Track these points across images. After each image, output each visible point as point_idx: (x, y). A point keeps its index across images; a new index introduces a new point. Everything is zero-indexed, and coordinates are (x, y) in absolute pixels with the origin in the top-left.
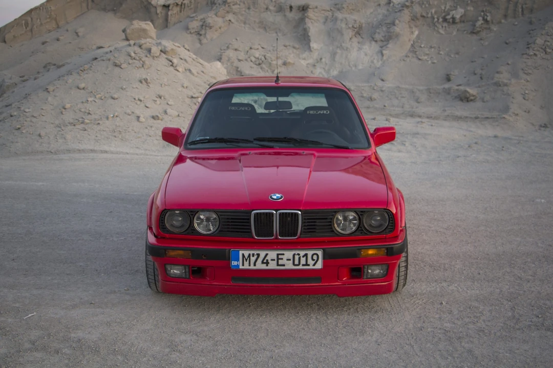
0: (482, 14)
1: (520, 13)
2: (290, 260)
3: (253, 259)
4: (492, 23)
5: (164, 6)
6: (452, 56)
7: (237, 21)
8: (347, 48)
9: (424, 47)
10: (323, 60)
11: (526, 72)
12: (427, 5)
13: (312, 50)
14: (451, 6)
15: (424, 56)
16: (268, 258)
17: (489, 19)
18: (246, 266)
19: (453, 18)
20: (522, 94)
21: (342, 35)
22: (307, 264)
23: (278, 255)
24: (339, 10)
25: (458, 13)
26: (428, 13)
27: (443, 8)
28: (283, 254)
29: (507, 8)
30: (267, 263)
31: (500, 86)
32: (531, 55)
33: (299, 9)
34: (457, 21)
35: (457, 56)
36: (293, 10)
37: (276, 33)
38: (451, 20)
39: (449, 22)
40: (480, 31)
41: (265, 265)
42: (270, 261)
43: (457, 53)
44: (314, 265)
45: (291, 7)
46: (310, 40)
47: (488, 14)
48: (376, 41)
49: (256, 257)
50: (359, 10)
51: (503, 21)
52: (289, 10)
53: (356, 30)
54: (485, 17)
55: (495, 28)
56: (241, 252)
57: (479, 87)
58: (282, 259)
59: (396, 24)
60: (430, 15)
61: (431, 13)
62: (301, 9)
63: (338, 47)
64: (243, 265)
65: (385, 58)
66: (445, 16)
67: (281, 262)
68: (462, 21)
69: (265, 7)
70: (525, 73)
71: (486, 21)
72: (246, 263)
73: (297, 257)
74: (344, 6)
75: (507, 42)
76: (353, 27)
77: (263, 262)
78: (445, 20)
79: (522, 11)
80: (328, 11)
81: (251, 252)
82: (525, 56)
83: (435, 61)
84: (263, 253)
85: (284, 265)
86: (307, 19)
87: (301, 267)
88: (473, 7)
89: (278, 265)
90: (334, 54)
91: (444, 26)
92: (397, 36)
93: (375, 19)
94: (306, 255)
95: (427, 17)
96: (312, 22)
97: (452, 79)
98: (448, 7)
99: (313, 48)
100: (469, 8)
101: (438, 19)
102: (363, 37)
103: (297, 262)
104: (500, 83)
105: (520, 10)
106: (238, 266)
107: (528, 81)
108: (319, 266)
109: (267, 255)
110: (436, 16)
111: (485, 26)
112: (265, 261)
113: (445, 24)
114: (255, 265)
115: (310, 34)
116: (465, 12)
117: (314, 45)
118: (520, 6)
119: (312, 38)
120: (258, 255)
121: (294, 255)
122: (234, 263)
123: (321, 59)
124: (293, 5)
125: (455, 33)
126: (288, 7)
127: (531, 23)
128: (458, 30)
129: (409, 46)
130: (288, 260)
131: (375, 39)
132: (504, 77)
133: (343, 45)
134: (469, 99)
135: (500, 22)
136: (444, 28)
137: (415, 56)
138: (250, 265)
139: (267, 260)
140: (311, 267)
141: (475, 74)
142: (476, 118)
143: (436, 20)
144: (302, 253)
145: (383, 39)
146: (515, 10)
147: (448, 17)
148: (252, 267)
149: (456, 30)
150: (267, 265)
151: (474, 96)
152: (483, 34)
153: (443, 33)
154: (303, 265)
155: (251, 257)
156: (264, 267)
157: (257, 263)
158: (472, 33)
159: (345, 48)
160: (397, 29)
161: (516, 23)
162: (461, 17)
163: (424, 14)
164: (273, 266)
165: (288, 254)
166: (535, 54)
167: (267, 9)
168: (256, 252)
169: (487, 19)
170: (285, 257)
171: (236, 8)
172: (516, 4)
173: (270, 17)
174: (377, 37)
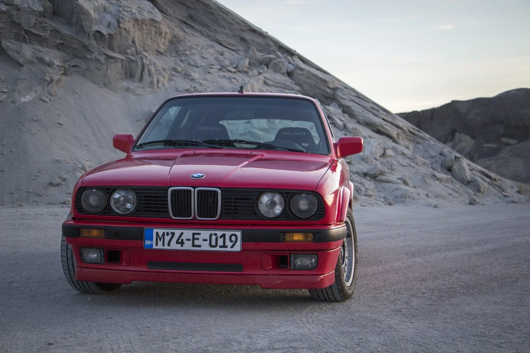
2: (206, 240)
3: (167, 238)
16: (183, 237)
18: (160, 246)
22: (224, 246)
23: (194, 234)
28: (199, 234)
30: (182, 243)
41: (180, 245)
42: (185, 241)
44: (232, 247)
49: (170, 236)
56: (155, 231)
58: (198, 239)
64: (157, 245)
67: (196, 242)
72: (160, 243)
73: (214, 237)
77: (177, 242)
81: (166, 231)
84: (178, 232)
85: (200, 246)
87: (218, 249)
89: (194, 245)
94: (223, 236)
103: (213, 243)
106: (151, 245)
108: (238, 248)
109: (182, 234)
112: (180, 241)
114: (169, 245)
120: (173, 234)
121: (211, 235)
122: (148, 242)
130: (204, 240)
138: (163, 245)
139: (182, 240)
140: (229, 249)
144: (220, 233)
148: (166, 247)
150: (182, 246)
154: (221, 247)
155: (166, 236)
156: (178, 247)
157: (171, 243)
164: (188, 246)
165: (205, 234)
168: (170, 231)
170: (201, 237)
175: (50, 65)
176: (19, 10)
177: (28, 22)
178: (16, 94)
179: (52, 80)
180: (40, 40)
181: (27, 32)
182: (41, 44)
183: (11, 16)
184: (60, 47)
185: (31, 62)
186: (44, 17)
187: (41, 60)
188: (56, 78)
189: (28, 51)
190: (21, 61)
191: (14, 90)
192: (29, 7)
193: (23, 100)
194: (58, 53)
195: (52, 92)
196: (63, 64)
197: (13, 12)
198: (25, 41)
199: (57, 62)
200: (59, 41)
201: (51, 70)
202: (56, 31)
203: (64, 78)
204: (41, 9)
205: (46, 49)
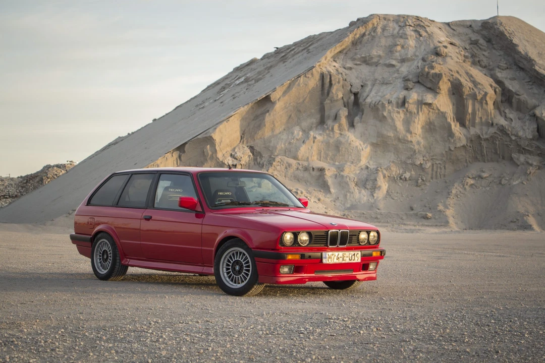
0: (420, 176)
4: (426, 181)
6: (410, 198)
7: (280, 175)
8: (353, 192)
9: (394, 193)
10: (340, 198)
12: (390, 171)
13: (332, 193)
15: (395, 197)
17: (424, 179)
19: (405, 178)
21: (348, 185)
24: (341, 171)
25: (407, 175)
26: (391, 175)
27: (399, 172)
29: (432, 174)
33: (318, 170)
34: (408, 179)
35: (412, 198)
36: (315, 171)
37: (306, 183)
39: (403, 180)
40: (421, 185)
43: (412, 196)
45: (313, 168)
47: (423, 177)
48: (368, 189)
52: (312, 170)
55: (428, 184)
57: (431, 213)
59: (377, 180)
61: (393, 174)
62: (320, 170)
63: (347, 192)
65: (375, 198)
66: (400, 177)
68: (410, 180)
70: (451, 207)
71: (423, 180)
75: (437, 191)
76: (353, 181)
78: (401, 179)
79: (440, 176)
80: (336, 171)
82: (448, 199)
83: (402, 200)
86: (325, 176)
88: (415, 172)
90: (346, 195)
92: (379, 187)
93: (364, 177)
95: (391, 177)
96: (328, 178)
97: (414, 209)
98: (401, 172)
100: (413, 173)
101: (397, 178)
102: (360, 187)
104: (441, 211)
107: (453, 210)
110: (395, 177)
111: (423, 183)
113: (401, 181)
115: (328, 184)
116: (411, 175)
117: (332, 190)
118: (439, 173)
119: (330, 187)
123: (338, 198)
125: (407, 186)
127: (446, 182)
129: (385, 192)
132: (441, 207)
133: (350, 190)
134: (428, 218)
135: (430, 181)
136: (401, 183)
137: (389, 197)
141: (426, 207)
142: (436, 226)
145: (371, 188)
147: (403, 177)
149: (408, 184)
151: (430, 217)
152: (423, 187)
153: (401, 185)
158: (417, 186)
159: (351, 192)
160: (378, 183)
161: (438, 182)
162: (409, 177)
163: (389, 175)
166: (453, 198)
167: (297, 169)
171: (278, 168)
172: (436, 172)
173: (300, 174)
174: (368, 187)
175: (531, 165)
176: (520, 138)
177: (523, 143)
178: (512, 181)
179: (530, 173)
180: (530, 153)
181: (524, 149)
182: (530, 154)
183: (517, 142)
184: (539, 155)
185: (523, 164)
186: (534, 140)
187: (528, 163)
188: (533, 171)
189: (522, 158)
190: (519, 163)
191: (511, 179)
192: (526, 137)
193: (514, 183)
194: (537, 158)
195: (529, 179)
196: (539, 164)
197: (518, 140)
198: (522, 153)
199: (535, 163)
200: (539, 152)
201: (531, 168)
202: (538, 147)
203: (537, 171)
204: (531, 137)
205: (532, 157)
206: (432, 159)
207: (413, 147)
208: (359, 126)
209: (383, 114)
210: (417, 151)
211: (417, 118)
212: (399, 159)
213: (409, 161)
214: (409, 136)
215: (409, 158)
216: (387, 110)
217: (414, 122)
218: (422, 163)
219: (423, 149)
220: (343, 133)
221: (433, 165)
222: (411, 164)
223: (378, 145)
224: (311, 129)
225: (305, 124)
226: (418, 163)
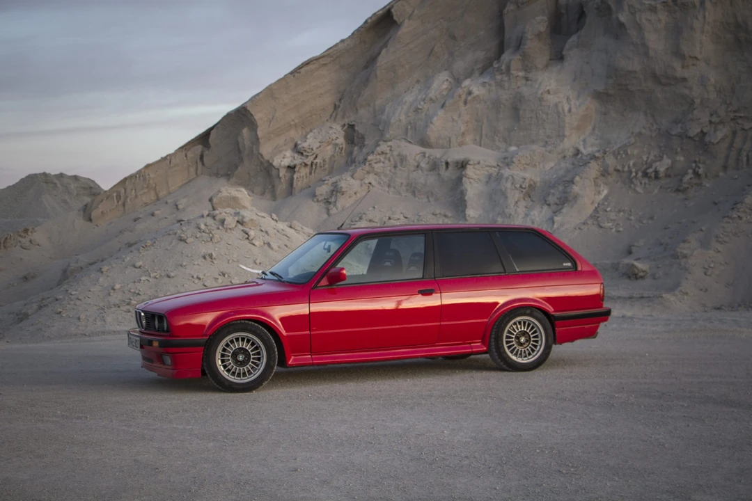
0: (694, 165)
1: (745, 163)
4: (706, 176)
5: (289, 167)
6: (644, 222)
7: (379, 183)
8: (510, 215)
9: (611, 211)
11: (720, 240)
12: (624, 156)
13: (468, 218)
14: (655, 156)
15: (608, 222)
17: (700, 171)
19: (656, 172)
20: (704, 268)
21: (506, 198)
24: (508, 165)
25: (662, 167)
26: (623, 166)
27: (645, 159)
29: (727, 157)
31: (678, 258)
32: (734, 218)
33: (457, 166)
34: (661, 175)
35: (650, 222)
36: (450, 168)
37: (428, 197)
38: (653, 175)
39: (650, 177)
40: (688, 188)
43: (652, 218)
45: (447, 164)
46: (465, 206)
47: (701, 166)
48: (549, 205)
50: (535, 165)
51: (721, 174)
52: (444, 167)
53: (524, 190)
54: (697, 169)
55: (707, 184)
57: (654, 260)
59: (575, 181)
60: (626, 169)
61: (629, 165)
62: (460, 166)
63: (499, 214)
65: (555, 226)
66: (646, 169)
68: (668, 176)
69: (416, 164)
70: (719, 242)
71: (697, 174)
74: (514, 159)
75: (717, 201)
76: (521, 187)
78: (645, 174)
79: (748, 160)
80: (494, 167)
82: (726, 219)
83: (621, 229)
86: (464, 179)
88: (684, 156)
91: (643, 182)
92: (576, 197)
93: (555, 176)
95: (623, 172)
96: (470, 182)
97: (634, 251)
98: (652, 157)
99: (469, 216)
100: (678, 158)
101: (637, 173)
102: (534, 199)
104: (679, 254)
105: (745, 159)
107: (719, 252)
110: (634, 170)
111: (695, 181)
113: (646, 180)
115: (466, 198)
116: (672, 163)
117: (471, 213)
118: (745, 154)
119: (469, 204)
124: (449, 160)
125: (656, 191)
126: (444, 164)
128: (661, 187)
129: (590, 210)
131: (548, 203)
133: (506, 210)
134: (638, 276)
135: (717, 176)
136: (643, 185)
137: (595, 223)
141: (661, 244)
142: (630, 298)
143: (634, 174)
145: (558, 202)
146: (738, 159)
147: (650, 170)
149: (658, 187)
151: (643, 271)
152: (691, 192)
153: (641, 191)
158: (678, 190)
159: (508, 215)
160: (576, 189)
161: (736, 177)
162: (667, 169)
163: (619, 168)
166: (739, 217)
167: (418, 167)
169: (698, 173)
171: (378, 167)
172: (740, 151)
173: (421, 178)
174: (551, 199)
206: (733, 120)
207: (687, 92)
208: (574, 57)
209: (617, 18)
210: (697, 101)
211: (700, 17)
212: (655, 127)
213: (677, 130)
214: (677, 64)
215: (676, 122)
216: (626, 8)
217: (692, 28)
218: (705, 131)
219: (713, 96)
220: (530, 76)
221: (734, 133)
222: (680, 136)
223: (608, 95)
224: (469, 75)
225: (460, 65)
226: (694, 131)
